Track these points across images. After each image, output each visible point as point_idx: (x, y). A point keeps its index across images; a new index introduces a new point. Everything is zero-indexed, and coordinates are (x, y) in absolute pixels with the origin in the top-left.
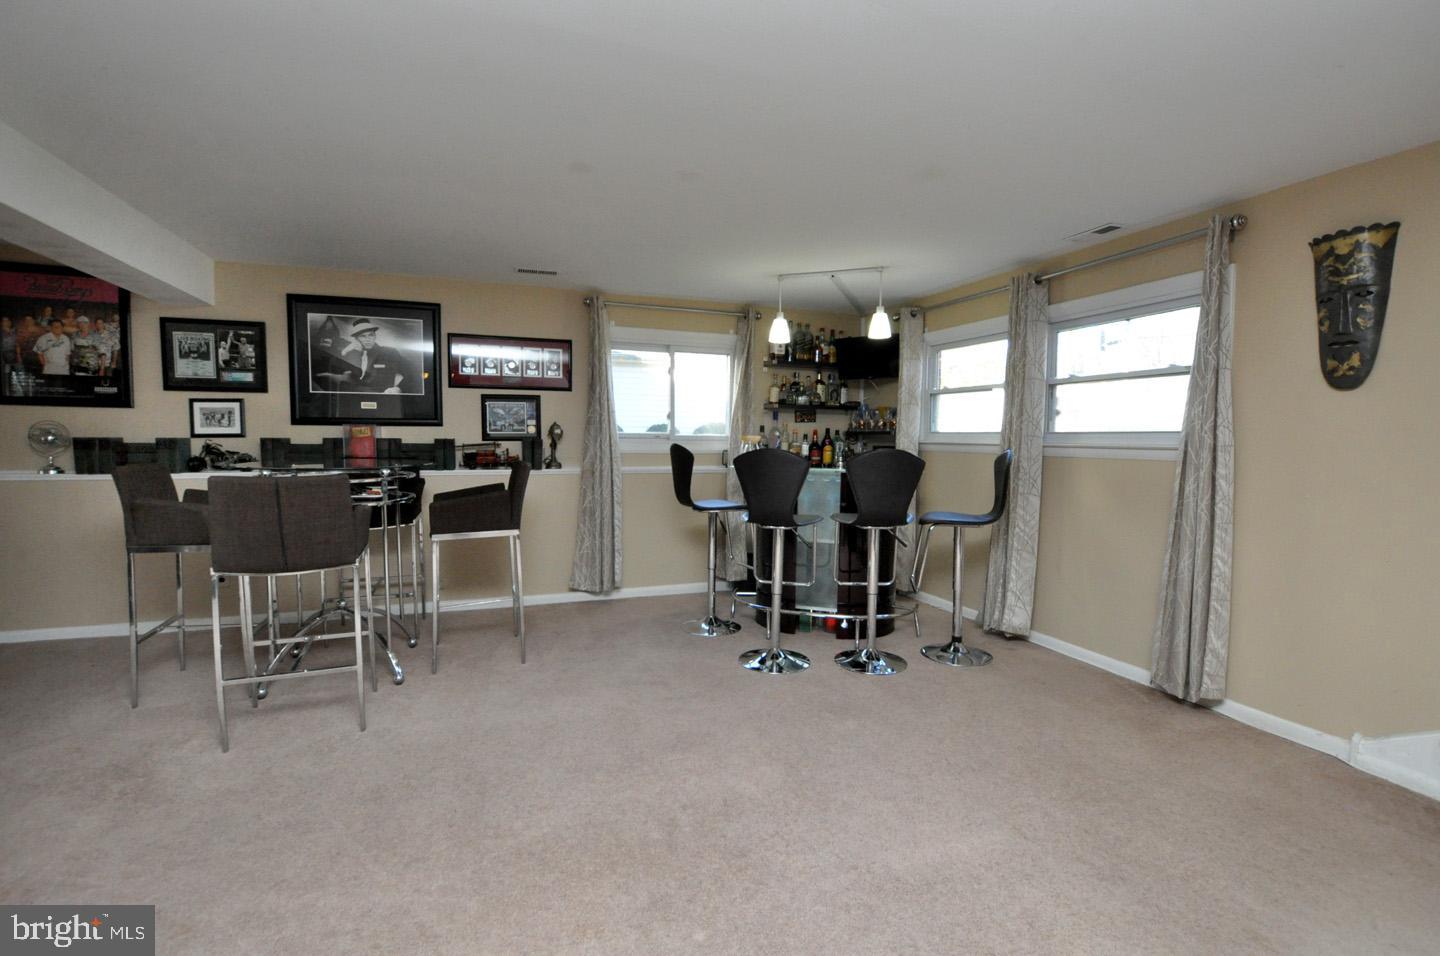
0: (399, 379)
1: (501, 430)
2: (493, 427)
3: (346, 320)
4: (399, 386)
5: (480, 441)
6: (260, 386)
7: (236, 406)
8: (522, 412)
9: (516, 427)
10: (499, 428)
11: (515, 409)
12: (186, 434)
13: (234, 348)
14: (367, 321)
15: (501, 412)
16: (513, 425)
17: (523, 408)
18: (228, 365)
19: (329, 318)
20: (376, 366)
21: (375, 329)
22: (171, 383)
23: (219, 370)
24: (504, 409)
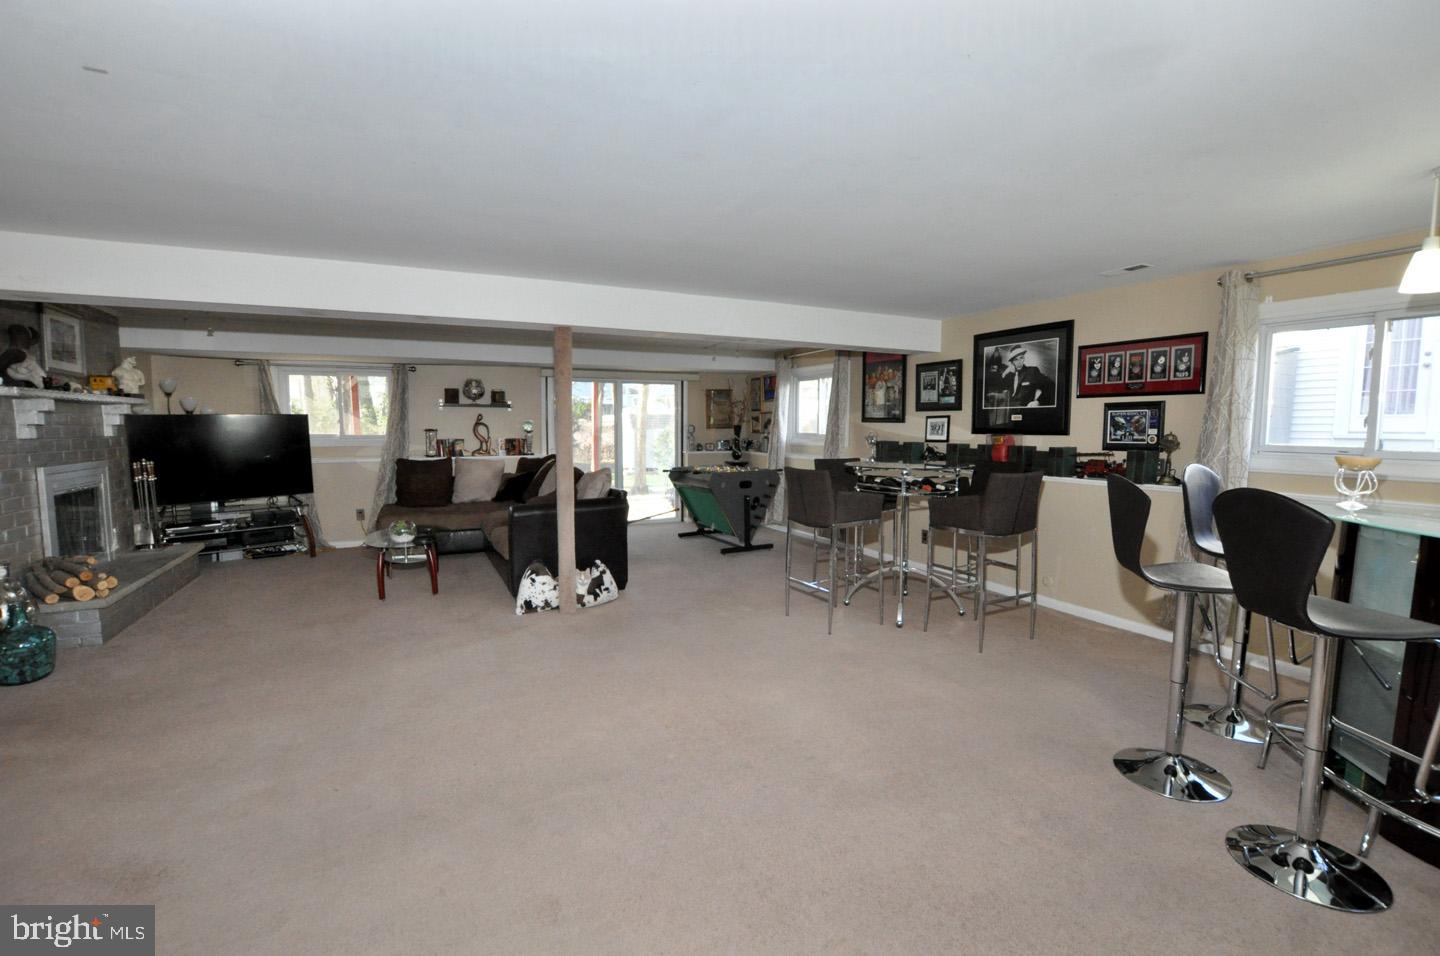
0: (1038, 393)
1: (1121, 440)
2: (1113, 437)
3: (1005, 348)
4: (1038, 400)
5: (1100, 450)
6: (958, 406)
7: (946, 420)
8: (1144, 420)
9: (1136, 436)
10: (1119, 437)
11: (1136, 418)
12: (923, 441)
13: (947, 381)
14: (1019, 347)
15: (1122, 420)
16: (1133, 435)
17: (1145, 416)
18: (943, 394)
19: (997, 349)
20: (1024, 384)
21: (1024, 353)
22: (921, 407)
23: (939, 396)
24: (1125, 417)
